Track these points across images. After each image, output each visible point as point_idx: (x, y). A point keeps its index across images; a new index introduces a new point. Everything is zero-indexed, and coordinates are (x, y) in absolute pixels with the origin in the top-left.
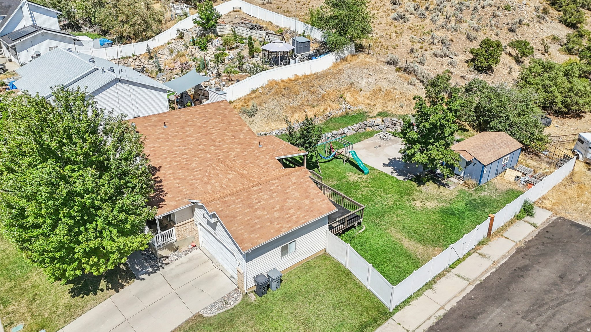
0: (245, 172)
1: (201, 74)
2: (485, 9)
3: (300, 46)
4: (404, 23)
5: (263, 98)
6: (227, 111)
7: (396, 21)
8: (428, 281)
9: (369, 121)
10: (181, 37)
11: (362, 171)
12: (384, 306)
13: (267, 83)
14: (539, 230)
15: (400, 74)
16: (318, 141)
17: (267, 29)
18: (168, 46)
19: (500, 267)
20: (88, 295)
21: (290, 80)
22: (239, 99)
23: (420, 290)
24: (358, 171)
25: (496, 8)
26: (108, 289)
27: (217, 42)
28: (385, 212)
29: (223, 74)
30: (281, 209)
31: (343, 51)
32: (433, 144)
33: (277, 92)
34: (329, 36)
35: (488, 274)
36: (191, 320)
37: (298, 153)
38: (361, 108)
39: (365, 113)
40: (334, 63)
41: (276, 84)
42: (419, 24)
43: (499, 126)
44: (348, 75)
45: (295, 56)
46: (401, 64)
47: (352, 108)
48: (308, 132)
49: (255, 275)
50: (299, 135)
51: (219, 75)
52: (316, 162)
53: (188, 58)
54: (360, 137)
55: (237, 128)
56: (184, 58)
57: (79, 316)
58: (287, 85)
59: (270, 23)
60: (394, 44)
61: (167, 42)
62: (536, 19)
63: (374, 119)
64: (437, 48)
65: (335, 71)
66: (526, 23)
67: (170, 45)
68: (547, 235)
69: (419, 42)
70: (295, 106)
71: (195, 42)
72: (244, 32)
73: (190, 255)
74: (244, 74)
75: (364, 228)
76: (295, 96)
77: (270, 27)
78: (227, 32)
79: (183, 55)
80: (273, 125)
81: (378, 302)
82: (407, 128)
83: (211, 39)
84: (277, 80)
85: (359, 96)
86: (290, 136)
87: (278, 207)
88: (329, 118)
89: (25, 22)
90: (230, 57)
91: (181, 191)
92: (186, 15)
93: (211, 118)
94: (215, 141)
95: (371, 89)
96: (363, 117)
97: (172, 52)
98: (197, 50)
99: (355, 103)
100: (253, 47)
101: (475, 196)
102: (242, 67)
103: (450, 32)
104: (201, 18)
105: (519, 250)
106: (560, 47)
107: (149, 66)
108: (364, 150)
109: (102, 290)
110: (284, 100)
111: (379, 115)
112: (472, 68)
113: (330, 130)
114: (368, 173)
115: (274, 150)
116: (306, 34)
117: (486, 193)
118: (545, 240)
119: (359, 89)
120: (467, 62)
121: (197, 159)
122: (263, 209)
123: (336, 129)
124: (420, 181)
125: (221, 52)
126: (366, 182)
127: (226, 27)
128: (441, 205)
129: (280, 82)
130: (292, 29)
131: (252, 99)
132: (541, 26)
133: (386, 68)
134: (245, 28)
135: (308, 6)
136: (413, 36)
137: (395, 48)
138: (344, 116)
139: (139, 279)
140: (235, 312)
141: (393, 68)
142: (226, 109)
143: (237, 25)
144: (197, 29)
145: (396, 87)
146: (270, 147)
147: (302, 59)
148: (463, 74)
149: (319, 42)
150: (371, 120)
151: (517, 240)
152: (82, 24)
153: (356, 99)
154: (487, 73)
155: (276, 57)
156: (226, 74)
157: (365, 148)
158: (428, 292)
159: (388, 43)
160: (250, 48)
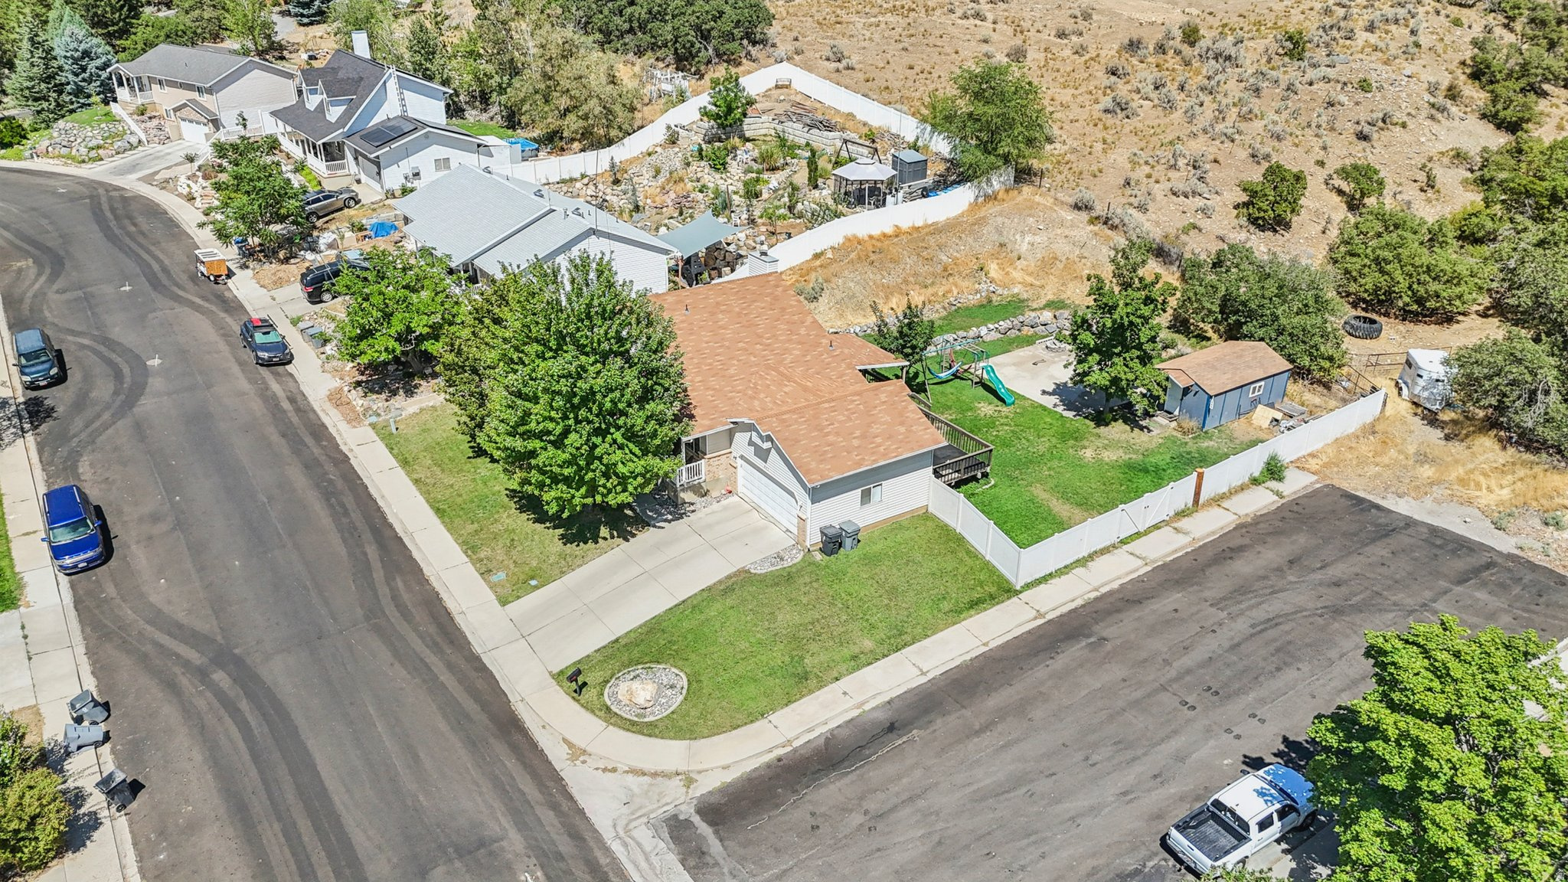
0: (809, 384)
1: (722, 220)
2: (1315, 86)
3: (906, 169)
4: (1126, 120)
5: (835, 267)
6: (780, 289)
7: (1109, 116)
8: (1081, 556)
9: (1029, 316)
10: (673, 140)
11: (1002, 400)
12: (1007, 581)
13: (841, 242)
14: (1283, 501)
15: (1096, 228)
16: (927, 343)
17: (843, 130)
18: (648, 159)
19: (1200, 547)
20: (586, 543)
21: (885, 235)
22: (790, 269)
23: (1065, 567)
24: (996, 400)
25: (1339, 86)
26: (612, 537)
27: (746, 154)
28: (1031, 462)
29: (760, 221)
30: (863, 436)
31: (989, 180)
32: (1119, 355)
33: (859, 258)
34: (963, 152)
35: (1180, 554)
36: (735, 574)
37: (891, 362)
38: (1016, 291)
39: (1023, 301)
40: (970, 204)
41: (859, 243)
42: (1156, 122)
43: (1261, 333)
44: (996, 228)
45: (896, 190)
46: (1100, 210)
47: (1000, 291)
48: (910, 329)
49: (823, 525)
50: (895, 334)
51: (752, 222)
52: (924, 383)
53: (690, 186)
54: (1008, 344)
55: (796, 318)
56: (682, 185)
57: (579, 566)
58: (879, 244)
59: (851, 116)
60: (1094, 168)
61: (644, 150)
62: (1426, 111)
63: (1038, 313)
64: (1179, 179)
65: (971, 220)
66: (1400, 121)
67: (654, 157)
68: (1295, 508)
69: (1147, 163)
70: (891, 283)
71: (704, 153)
72: (796, 133)
73: (724, 502)
74: (798, 221)
75: (993, 482)
76: (892, 266)
77: (849, 124)
78: (763, 132)
79: (681, 180)
80: (850, 317)
81: (1001, 576)
82: (1078, 327)
83: (735, 148)
84: (860, 236)
85: (1015, 269)
86: (881, 337)
87: (858, 433)
88: (954, 308)
89: (389, 110)
90: (771, 186)
91: (716, 406)
92: (682, 98)
93: (755, 301)
94: (761, 337)
95: (1039, 256)
96: (1019, 308)
97: (658, 172)
98: (706, 171)
99: (1006, 281)
100: (816, 169)
101: (1192, 447)
102: (794, 207)
103: (1217, 142)
104: (716, 106)
105: (1239, 527)
106: (1469, 175)
107: (615, 199)
108: (1013, 368)
109: (605, 539)
110: (873, 273)
111: (1050, 305)
112: (1243, 221)
113: (954, 330)
114: (1013, 403)
115: (852, 356)
116: (920, 143)
117: (1212, 443)
118: (1288, 514)
119: (1015, 255)
120: (1236, 207)
121: (735, 362)
122: (837, 434)
123: (966, 329)
124: (1100, 420)
125: (754, 175)
126: (1007, 417)
127: (761, 120)
128: (1128, 456)
129: (866, 238)
130: (894, 131)
131: (815, 269)
132: (1435, 128)
133: (1070, 216)
134: (799, 126)
135: (929, 76)
136: (1135, 150)
137: (1095, 176)
138: (982, 306)
139: (655, 526)
140: (794, 570)
141: (1084, 216)
142: (777, 286)
143: (783, 118)
144: (706, 125)
145: (1085, 255)
146: (846, 351)
147: (911, 193)
148: (1221, 233)
149: (946, 160)
150: (1033, 314)
151: (1242, 512)
152: (466, 103)
153: (1007, 273)
154: (1275, 231)
155: (860, 190)
156: (763, 220)
157: (1014, 364)
158: (1079, 571)
159: (1082, 165)
160: (810, 171)
